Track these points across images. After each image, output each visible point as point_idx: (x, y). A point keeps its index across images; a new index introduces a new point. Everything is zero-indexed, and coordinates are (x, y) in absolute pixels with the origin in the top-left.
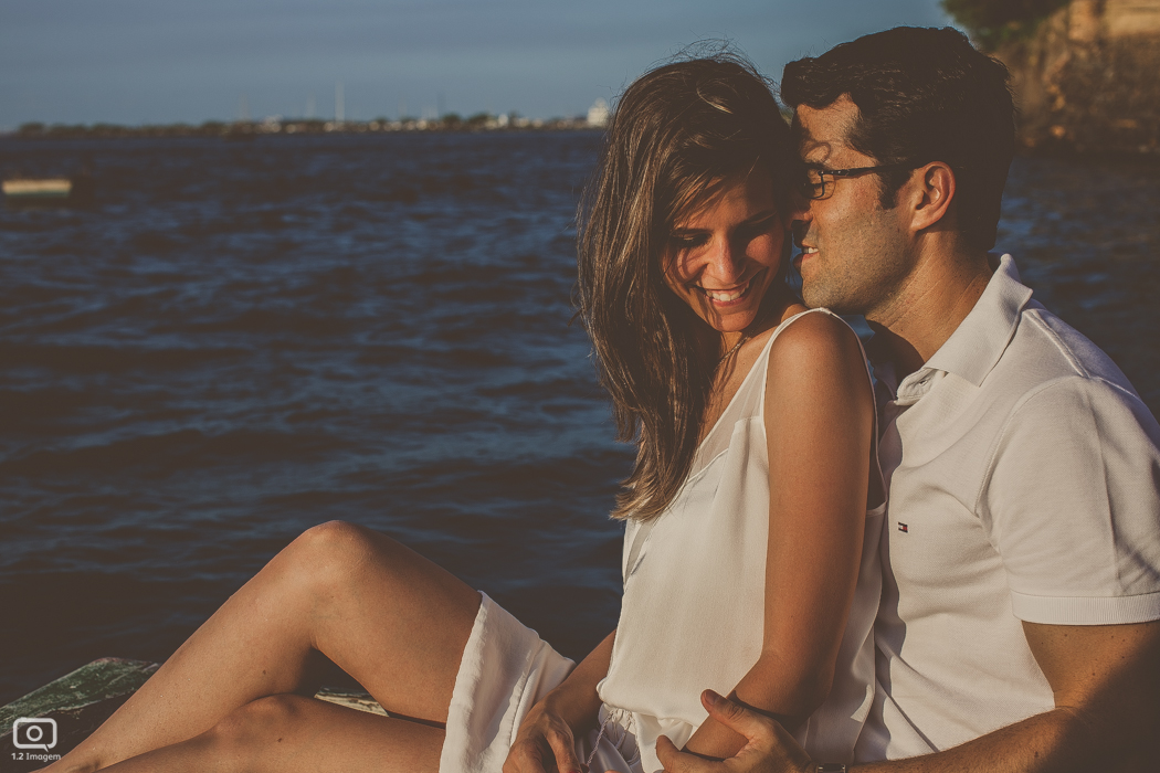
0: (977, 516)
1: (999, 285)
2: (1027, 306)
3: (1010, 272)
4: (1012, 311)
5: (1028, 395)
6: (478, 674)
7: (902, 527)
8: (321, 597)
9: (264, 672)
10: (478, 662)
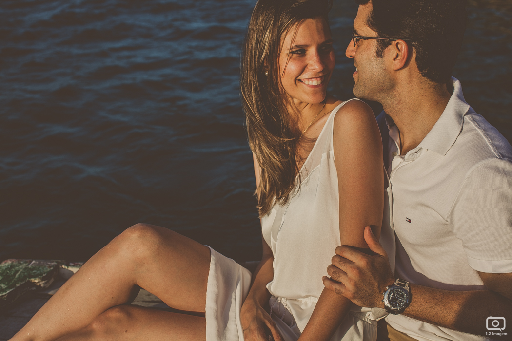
0: (447, 221)
1: (454, 103)
2: (467, 114)
3: (459, 97)
4: (460, 117)
5: (474, 168)
6: (216, 291)
7: (408, 220)
8: (139, 263)
9: (112, 298)
10: (216, 285)
